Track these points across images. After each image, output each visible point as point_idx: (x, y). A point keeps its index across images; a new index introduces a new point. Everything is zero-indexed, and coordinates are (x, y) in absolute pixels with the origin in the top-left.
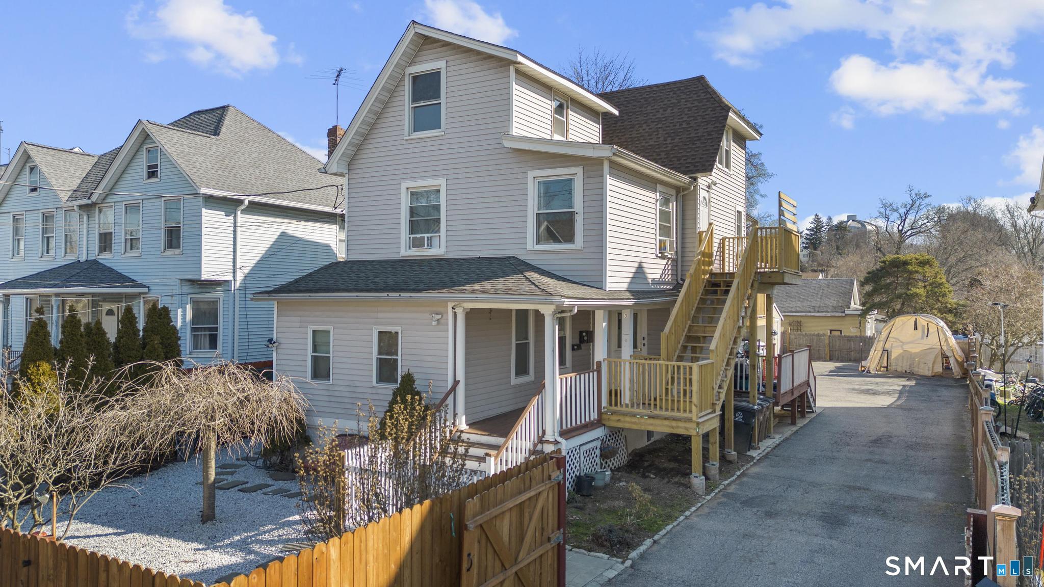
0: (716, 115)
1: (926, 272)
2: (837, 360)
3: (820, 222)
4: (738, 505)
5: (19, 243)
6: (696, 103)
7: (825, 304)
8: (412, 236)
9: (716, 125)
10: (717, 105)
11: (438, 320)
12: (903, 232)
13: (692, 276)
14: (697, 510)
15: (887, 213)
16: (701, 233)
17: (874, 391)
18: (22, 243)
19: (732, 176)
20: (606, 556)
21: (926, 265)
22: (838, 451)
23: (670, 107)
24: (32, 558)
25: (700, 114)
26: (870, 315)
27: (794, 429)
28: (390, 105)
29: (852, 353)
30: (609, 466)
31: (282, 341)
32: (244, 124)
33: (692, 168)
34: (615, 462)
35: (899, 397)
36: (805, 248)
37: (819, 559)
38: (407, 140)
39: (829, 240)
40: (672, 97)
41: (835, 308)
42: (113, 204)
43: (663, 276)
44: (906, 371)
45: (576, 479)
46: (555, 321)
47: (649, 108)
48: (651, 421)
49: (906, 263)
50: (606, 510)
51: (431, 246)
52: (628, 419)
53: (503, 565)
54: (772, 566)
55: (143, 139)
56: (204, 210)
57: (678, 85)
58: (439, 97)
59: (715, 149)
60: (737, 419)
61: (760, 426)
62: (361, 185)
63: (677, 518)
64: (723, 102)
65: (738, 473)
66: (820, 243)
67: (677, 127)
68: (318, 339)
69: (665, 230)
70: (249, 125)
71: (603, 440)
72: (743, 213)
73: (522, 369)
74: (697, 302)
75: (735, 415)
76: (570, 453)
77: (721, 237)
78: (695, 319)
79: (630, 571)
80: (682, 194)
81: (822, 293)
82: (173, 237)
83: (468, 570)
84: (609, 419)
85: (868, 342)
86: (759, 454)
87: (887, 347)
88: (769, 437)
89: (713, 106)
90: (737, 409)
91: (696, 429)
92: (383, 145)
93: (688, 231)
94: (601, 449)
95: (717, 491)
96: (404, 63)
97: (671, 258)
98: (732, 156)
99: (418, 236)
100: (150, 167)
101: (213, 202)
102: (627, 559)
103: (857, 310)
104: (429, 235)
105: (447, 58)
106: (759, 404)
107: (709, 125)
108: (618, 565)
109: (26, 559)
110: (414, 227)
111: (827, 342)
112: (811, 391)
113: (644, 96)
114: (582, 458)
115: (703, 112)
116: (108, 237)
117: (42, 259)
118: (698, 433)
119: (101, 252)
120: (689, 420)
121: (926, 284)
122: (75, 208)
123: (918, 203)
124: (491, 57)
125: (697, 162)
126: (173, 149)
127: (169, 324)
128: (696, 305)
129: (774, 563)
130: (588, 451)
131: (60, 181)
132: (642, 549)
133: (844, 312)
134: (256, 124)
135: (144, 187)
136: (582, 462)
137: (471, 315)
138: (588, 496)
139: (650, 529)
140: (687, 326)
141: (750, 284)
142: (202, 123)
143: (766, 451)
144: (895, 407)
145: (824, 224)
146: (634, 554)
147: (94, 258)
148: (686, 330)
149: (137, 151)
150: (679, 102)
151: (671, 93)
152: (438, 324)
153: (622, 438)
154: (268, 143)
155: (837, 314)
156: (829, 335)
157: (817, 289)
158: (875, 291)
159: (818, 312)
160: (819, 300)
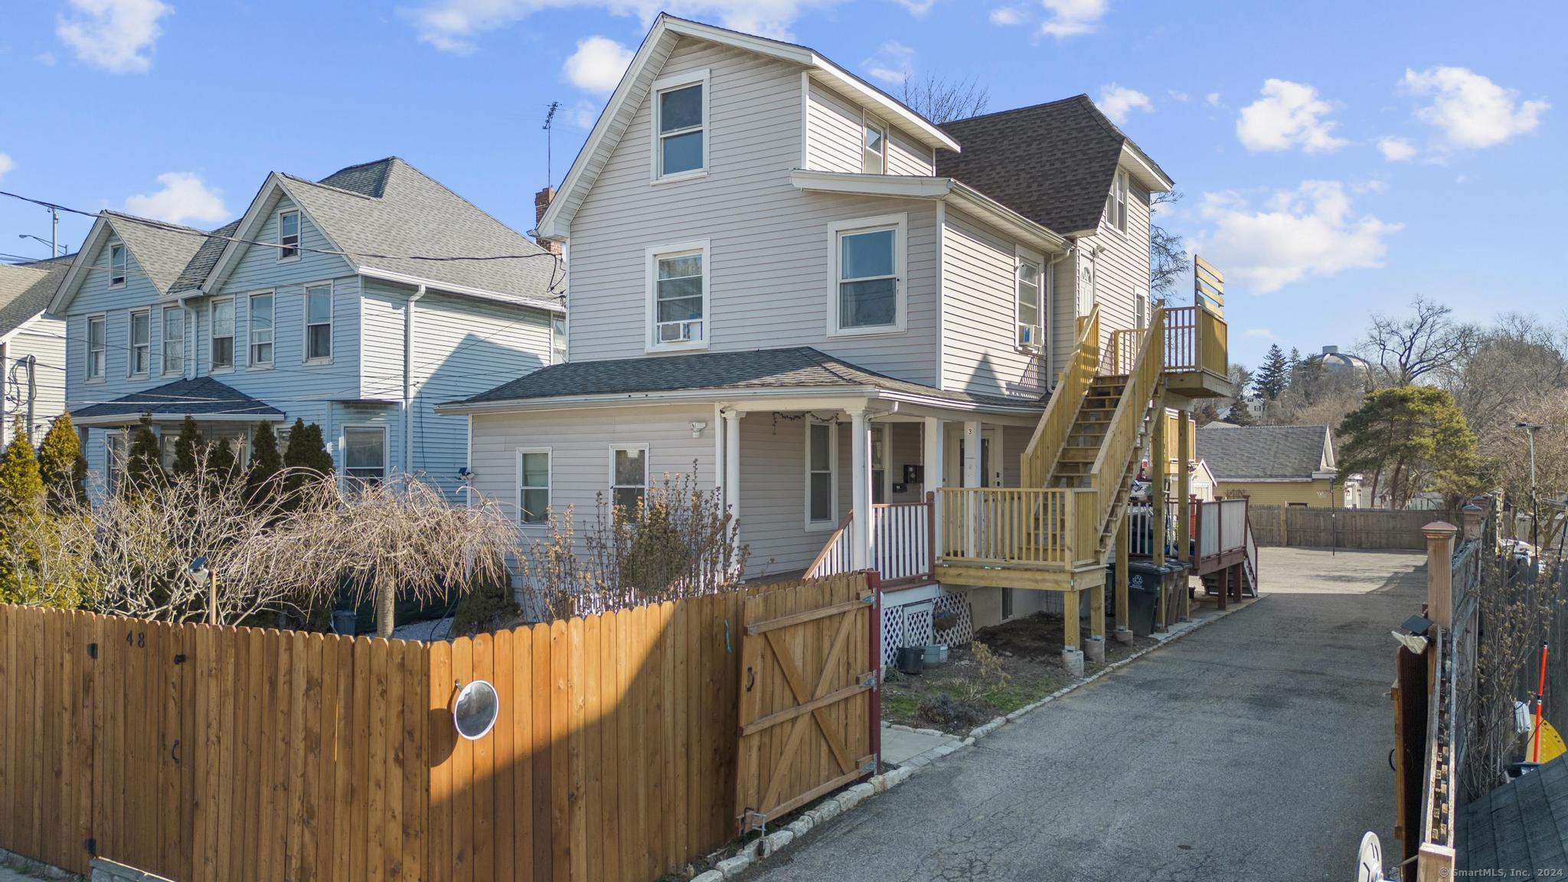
0: (1104, 149)
1: (1436, 412)
2: (1300, 546)
3: (1280, 356)
4: (1131, 687)
5: (97, 358)
6: (1075, 134)
7: (1281, 464)
8: (661, 324)
9: (1102, 163)
10: (1105, 134)
11: (701, 430)
12: (1408, 366)
13: (1067, 377)
14: (1071, 692)
15: (1383, 338)
16: (1081, 320)
18: (102, 359)
19: (1129, 242)
20: (938, 733)
21: (1435, 402)
22: (1285, 637)
23: (1035, 140)
24: (187, 652)
25: (1079, 148)
26: (1350, 480)
27: (1223, 614)
28: (630, 136)
29: (1322, 534)
30: (945, 641)
31: (480, 471)
32: (416, 184)
33: (1067, 224)
34: (954, 637)
36: (1257, 396)
37: (1236, 738)
38: (654, 186)
39: (1294, 383)
40: (1039, 127)
41: (1296, 470)
42: (233, 296)
43: (1025, 381)
45: (897, 652)
46: (866, 424)
47: (1006, 142)
48: (1006, 574)
49: (1404, 399)
50: (940, 687)
51: (689, 337)
52: (972, 572)
53: (795, 698)
54: (1173, 746)
55: (276, 201)
56: (363, 300)
57: (1049, 109)
58: (699, 122)
59: (1101, 197)
60: (1134, 586)
61: (1169, 599)
62: (587, 254)
63: (1041, 698)
64: (1114, 131)
65: (1134, 656)
66: (1280, 388)
67: (1046, 168)
68: (531, 467)
69: (1028, 314)
70: (423, 184)
71: (937, 603)
72: (1146, 299)
73: (820, 511)
74: (1075, 416)
75: (1130, 580)
76: (889, 614)
77: (1112, 330)
78: (1072, 439)
79: (972, 749)
80: (1053, 262)
81: (1277, 447)
82: (319, 339)
83: (749, 690)
84: (945, 573)
86: (1167, 638)
88: (1185, 620)
89: (1099, 136)
90: (1133, 572)
91: (1069, 582)
92: (618, 194)
93: (1062, 317)
94: (933, 615)
95: (1101, 673)
96: (650, 76)
97: (1037, 355)
98: (1129, 212)
99: (671, 323)
100: (286, 241)
101: (376, 286)
102: (968, 736)
103: (1331, 473)
104: (686, 322)
105: (712, 66)
106: (1166, 566)
107: (1093, 164)
108: (955, 742)
109: (179, 654)
110: (664, 311)
111: (1283, 518)
112: (1249, 564)
113: (998, 127)
114: (907, 623)
115: (1084, 146)
116: (226, 344)
117: (130, 379)
118: (1073, 587)
119: (215, 366)
120: (1062, 571)
121: (1436, 430)
122: (180, 303)
123: (1431, 320)
124: (774, 61)
125: (1075, 216)
126: (320, 213)
127: (320, 450)
128: (1074, 420)
129: (1175, 743)
130: (915, 616)
131: (157, 265)
132: (989, 726)
133: (1310, 476)
134: (433, 183)
135: (278, 269)
136: (906, 630)
137: (748, 421)
138: (914, 674)
139: (1002, 707)
140: (1061, 449)
141: (1153, 390)
142: (356, 182)
143: (1177, 635)
144: (1377, 594)
145: (1286, 360)
146: (977, 731)
147: (206, 375)
148: (1058, 454)
149: (268, 218)
150: (1048, 133)
151: (1039, 121)
152: (701, 436)
153: (964, 605)
154: (451, 210)
155: (1299, 480)
156: (1287, 509)
157: (1269, 443)
158: (1358, 443)
159: (1271, 476)
160: (1272, 459)
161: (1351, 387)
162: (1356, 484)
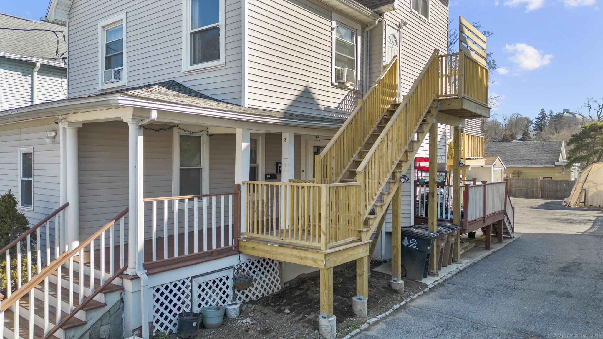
2: (547, 198)
3: (544, 113)
7: (540, 158)
11: (54, 137)
12: (601, 116)
13: (364, 102)
15: (590, 104)
16: (385, 67)
17: (572, 221)
22: (522, 280)
26: (574, 166)
27: (486, 253)
29: (559, 193)
30: (247, 296)
34: (256, 292)
35: (593, 227)
36: (534, 130)
39: (551, 124)
41: (547, 161)
43: (343, 106)
44: (600, 206)
46: (137, 130)
48: (281, 250)
49: (601, 128)
51: (119, 79)
61: (440, 252)
65: (396, 307)
66: (544, 127)
69: (344, 62)
71: (240, 268)
80: (368, 29)
81: (538, 151)
84: (245, 246)
85: (571, 184)
86: (435, 282)
87: (585, 187)
88: (456, 262)
90: (410, 236)
91: (325, 262)
94: (235, 278)
95: (354, 332)
97: (354, 90)
101: (9, 64)
103: (564, 163)
104: (117, 69)
110: (110, 63)
111: (539, 184)
114: (197, 291)
118: (325, 265)
120: (317, 250)
130: (210, 283)
133: (554, 164)
136: (196, 296)
143: (444, 278)
144: (588, 235)
145: (547, 115)
148: (355, 156)
155: (549, 166)
156: (541, 180)
157: (534, 149)
158: (578, 148)
159: (535, 164)
160: (535, 156)
161: (575, 125)
162: (577, 168)
